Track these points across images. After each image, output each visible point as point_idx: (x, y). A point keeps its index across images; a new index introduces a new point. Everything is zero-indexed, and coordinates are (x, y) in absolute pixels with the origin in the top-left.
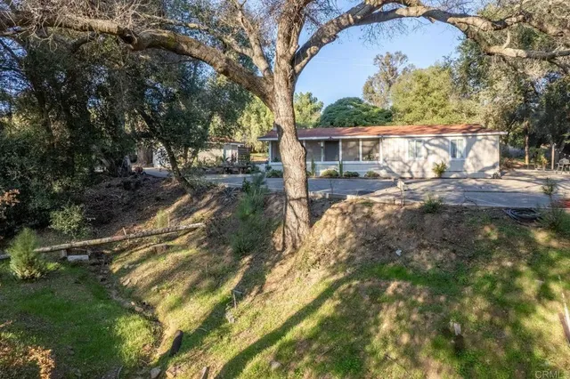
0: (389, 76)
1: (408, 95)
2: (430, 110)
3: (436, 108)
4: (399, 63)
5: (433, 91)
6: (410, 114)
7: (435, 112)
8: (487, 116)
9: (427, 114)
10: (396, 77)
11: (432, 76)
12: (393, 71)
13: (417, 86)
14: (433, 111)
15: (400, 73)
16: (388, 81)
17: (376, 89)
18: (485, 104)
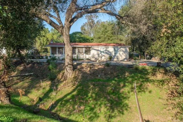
0: (91, 23)
1: (99, 32)
2: (107, 38)
3: (109, 38)
4: (95, 19)
5: (108, 31)
6: (100, 39)
7: (109, 39)
8: (126, 41)
9: (106, 39)
10: (94, 24)
11: (108, 26)
12: (93, 22)
13: (102, 29)
14: (108, 38)
15: (96, 23)
16: (91, 26)
17: (86, 28)
18: (125, 37)
